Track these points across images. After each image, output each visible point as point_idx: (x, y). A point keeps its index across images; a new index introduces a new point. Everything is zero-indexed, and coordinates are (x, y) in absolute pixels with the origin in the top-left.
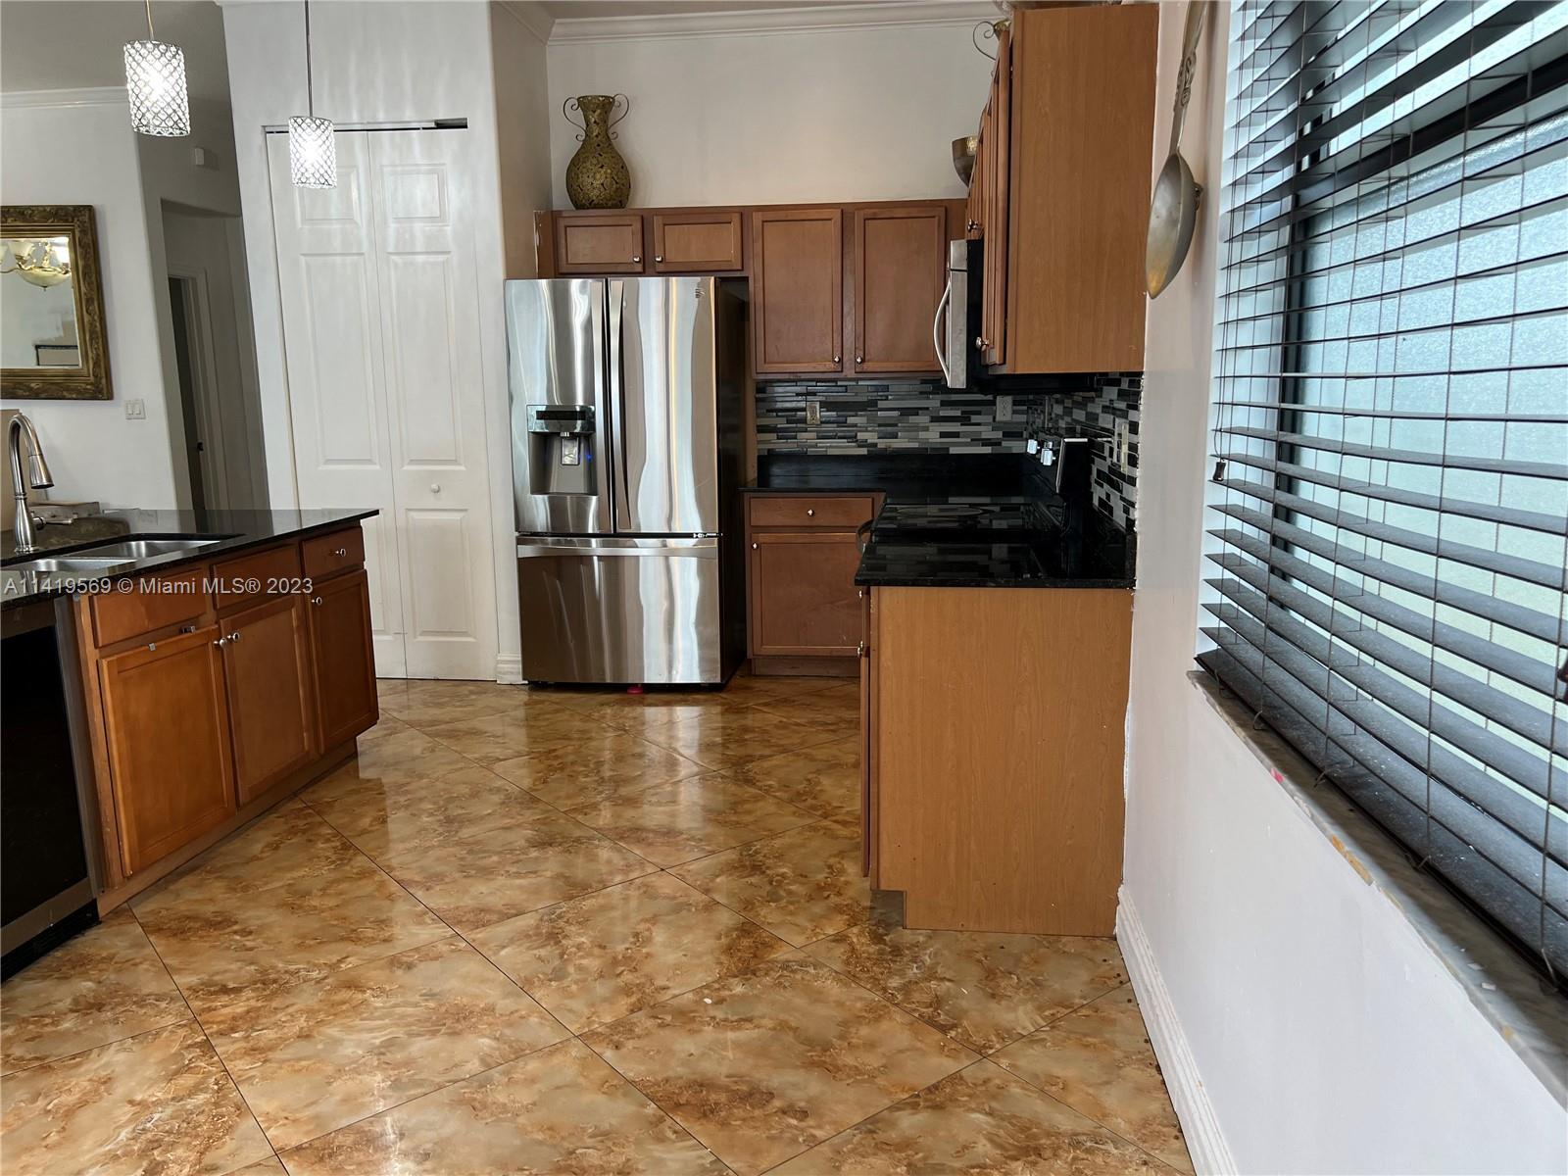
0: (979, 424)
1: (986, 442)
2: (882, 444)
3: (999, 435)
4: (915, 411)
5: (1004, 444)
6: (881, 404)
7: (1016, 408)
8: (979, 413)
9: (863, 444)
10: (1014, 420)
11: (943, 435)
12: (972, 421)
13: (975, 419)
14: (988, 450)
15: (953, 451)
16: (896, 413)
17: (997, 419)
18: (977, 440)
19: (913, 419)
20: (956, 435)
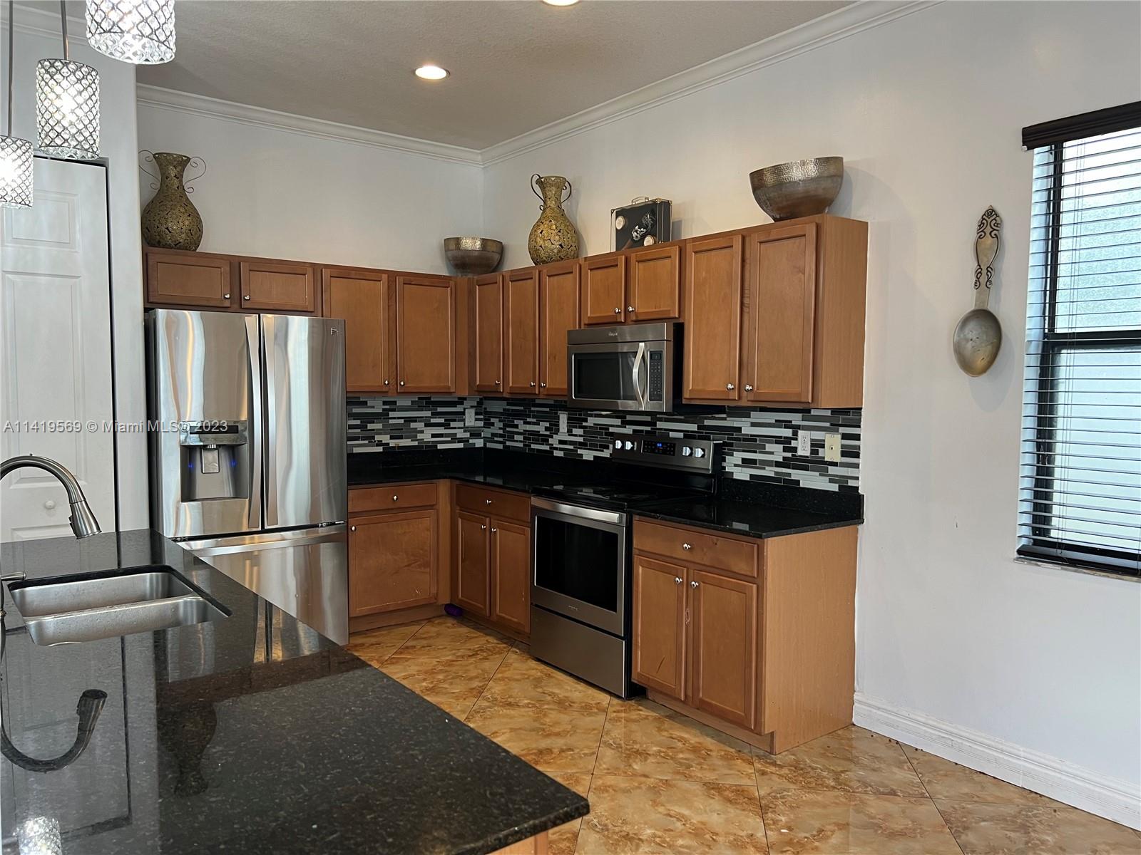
0: (455, 428)
1: (460, 440)
2: (393, 443)
3: (467, 435)
4: (414, 420)
5: (471, 441)
6: (391, 414)
7: (477, 417)
8: (455, 420)
9: (380, 444)
10: (476, 425)
11: (433, 436)
12: (451, 426)
13: (453, 424)
14: (461, 445)
15: (440, 447)
16: (402, 421)
17: (466, 425)
18: (454, 439)
19: (413, 425)
20: (441, 435)
